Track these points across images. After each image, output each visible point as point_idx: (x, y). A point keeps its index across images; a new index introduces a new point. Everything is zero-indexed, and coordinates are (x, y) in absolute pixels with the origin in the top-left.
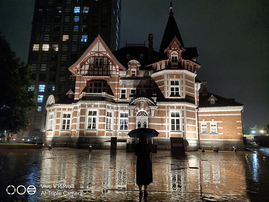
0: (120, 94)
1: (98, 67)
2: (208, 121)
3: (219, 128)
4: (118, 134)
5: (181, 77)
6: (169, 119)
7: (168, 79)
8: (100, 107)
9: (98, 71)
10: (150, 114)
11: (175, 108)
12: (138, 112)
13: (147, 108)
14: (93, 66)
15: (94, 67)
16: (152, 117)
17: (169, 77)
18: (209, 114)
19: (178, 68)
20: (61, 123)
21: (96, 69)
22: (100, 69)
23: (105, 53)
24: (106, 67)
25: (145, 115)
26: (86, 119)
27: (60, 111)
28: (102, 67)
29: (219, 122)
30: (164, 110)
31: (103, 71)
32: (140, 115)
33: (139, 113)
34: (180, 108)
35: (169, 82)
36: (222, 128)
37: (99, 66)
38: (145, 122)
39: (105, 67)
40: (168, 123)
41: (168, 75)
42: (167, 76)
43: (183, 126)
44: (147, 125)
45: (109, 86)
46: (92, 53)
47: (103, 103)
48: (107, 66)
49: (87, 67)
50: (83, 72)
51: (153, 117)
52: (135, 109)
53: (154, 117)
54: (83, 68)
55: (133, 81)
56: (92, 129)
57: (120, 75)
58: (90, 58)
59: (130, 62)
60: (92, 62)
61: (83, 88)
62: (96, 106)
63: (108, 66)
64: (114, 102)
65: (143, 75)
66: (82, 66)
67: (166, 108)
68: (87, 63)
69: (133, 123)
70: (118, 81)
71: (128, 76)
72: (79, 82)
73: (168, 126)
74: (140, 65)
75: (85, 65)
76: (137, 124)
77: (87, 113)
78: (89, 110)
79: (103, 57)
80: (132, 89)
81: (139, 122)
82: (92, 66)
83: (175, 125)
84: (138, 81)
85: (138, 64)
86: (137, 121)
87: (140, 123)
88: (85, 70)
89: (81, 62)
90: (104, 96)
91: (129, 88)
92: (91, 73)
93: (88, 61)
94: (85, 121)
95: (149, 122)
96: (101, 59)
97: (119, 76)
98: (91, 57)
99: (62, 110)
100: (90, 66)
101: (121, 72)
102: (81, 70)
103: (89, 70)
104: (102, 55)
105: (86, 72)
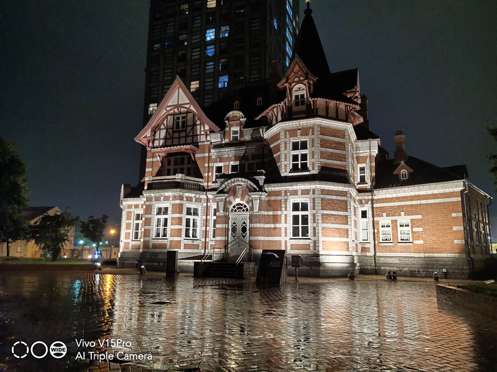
0: (212, 174)
1: (180, 132)
2: (394, 215)
3: (415, 229)
4: (209, 245)
5: (310, 133)
6: (288, 215)
7: (286, 140)
8: (173, 200)
9: (179, 138)
10: (252, 208)
11: (300, 193)
12: (233, 205)
13: (247, 197)
14: (172, 130)
15: (174, 132)
16: (255, 213)
17: (288, 136)
18: (395, 201)
19: (305, 115)
20: (132, 228)
21: (176, 135)
22: (183, 134)
23: (187, 106)
24: (191, 130)
25: (243, 211)
26: (152, 221)
27: (131, 210)
28: (186, 131)
29: (414, 217)
30: (279, 198)
31: (186, 136)
32: (236, 211)
33: (234, 207)
34: (308, 194)
35: (288, 145)
36: (420, 229)
37: (180, 129)
38: (244, 223)
39: (189, 129)
40: (286, 223)
41: (286, 131)
42: (286, 135)
43: (314, 228)
44: (248, 228)
45: (195, 163)
46: (168, 109)
47: (177, 192)
48: (193, 128)
49: (163, 133)
50: (156, 143)
51: (258, 214)
52: (228, 199)
53: (258, 212)
54: (157, 137)
55: (233, 149)
56: (161, 237)
57: (212, 141)
58: (167, 117)
59: (228, 115)
60: (171, 124)
61: (156, 169)
62: (167, 199)
63: (195, 127)
64: (202, 189)
65: (250, 137)
66: (155, 133)
67: (283, 194)
68: (162, 127)
69: (224, 226)
70: (209, 152)
71: (227, 141)
72: (151, 160)
73: (286, 229)
74: (245, 119)
75: (160, 129)
76: (230, 227)
77: (155, 211)
78: (157, 205)
79: (187, 113)
80: (232, 163)
81: (234, 223)
82: (170, 131)
83: (300, 226)
84: (241, 149)
85: (243, 118)
86: (230, 221)
87: (236, 225)
88: (160, 139)
89: (153, 125)
90: (179, 180)
91: (227, 163)
92: (169, 142)
93: (165, 122)
94: (152, 224)
95: (251, 222)
96: (183, 118)
97: (211, 143)
98: (168, 115)
99: (133, 207)
100: (167, 131)
101: (213, 135)
102: (154, 140)
103: (166, 139)
104: (186, 110)
105: (162, 142)
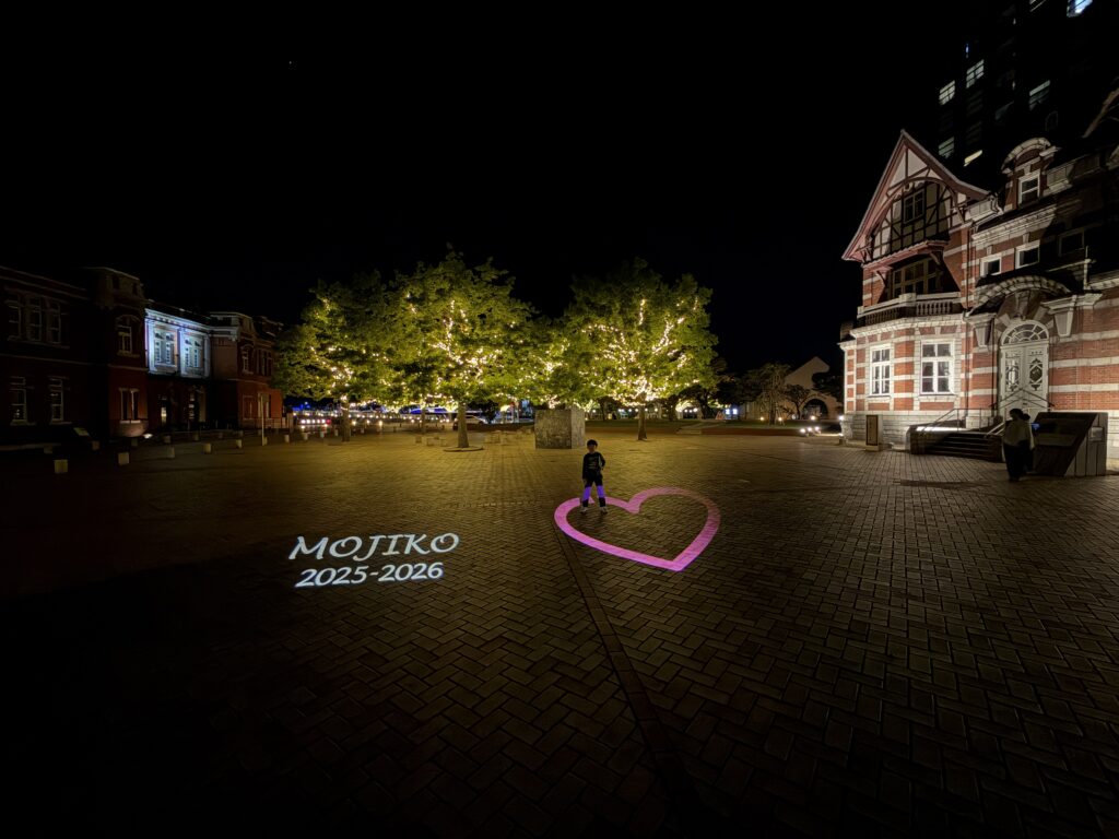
1: (913, 223)
8: (896, 337)
9: (913, 232)
10: (1055, 332)
12: (1008, 331)
13: (1040, 311)
14: (900, 223)
15: (903, 227)
16: (1062, 341)
21: (907, 230)
22: (919, 225)
23: (923, 175)
24: (934, 212)
25: (1034, 338)
28: (924, 218)
31: (925, 227)
32: (1015, 340)
33: (1012, 333)
37: (914, 217)
38: (1037, 360)
39: (929, 212)
44: (1045, 370)
45: (943, 267)
46: (890, 193)
47: (901, 324)
48: (937, 209)
49: (886, 234)
50: (877, 253)
52: (996, 321)
53: (1069, 337)
54: (877, 243)
56: (880, 394)
57: (975, 219)
58: (891, 206)
60: (897, 215)
61: (878, 293)
62: (886, 336)
63: (941, 204)
64: (957, 309)
65: (1067, 182)
66: (874, 237)
68: (885, 224)
69: (988, 370)
70: (970, 240)
71: (1009, 207)
72: (869, 281)
74: (1054, 148)
75: (881, 230)
76: (1003, 372)
79: (926, 184)
80: (1022, 248)
82: (898, 227)
84: (1044, 213)
85: (1047, 147)
86: (1003, 360)
87: (1017, 367)
88: (882, 245)
89: (868, 227)
91: (1011, 251)
92: (897, 244)
93: (889, 216)
95: (1052, 358)
96: (919, 196)
97: (974, 223)
98: (894, 201)
100: (892, 229)
101: (975, 209)
102: (873, 248)
103: (891, 242)
104: (923, 181)
105: (885, 248)
